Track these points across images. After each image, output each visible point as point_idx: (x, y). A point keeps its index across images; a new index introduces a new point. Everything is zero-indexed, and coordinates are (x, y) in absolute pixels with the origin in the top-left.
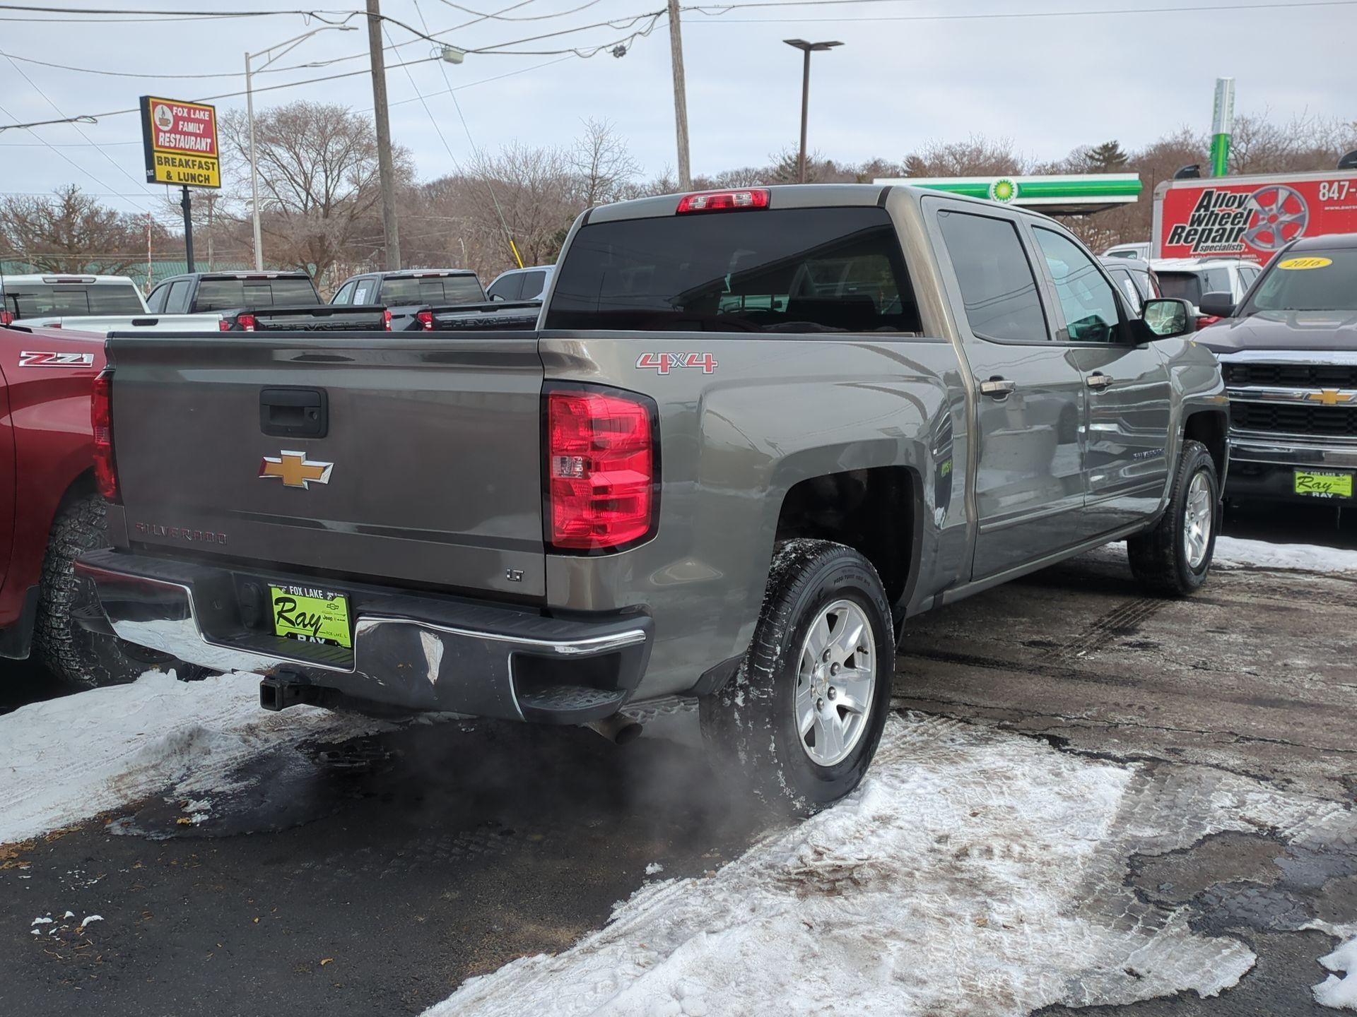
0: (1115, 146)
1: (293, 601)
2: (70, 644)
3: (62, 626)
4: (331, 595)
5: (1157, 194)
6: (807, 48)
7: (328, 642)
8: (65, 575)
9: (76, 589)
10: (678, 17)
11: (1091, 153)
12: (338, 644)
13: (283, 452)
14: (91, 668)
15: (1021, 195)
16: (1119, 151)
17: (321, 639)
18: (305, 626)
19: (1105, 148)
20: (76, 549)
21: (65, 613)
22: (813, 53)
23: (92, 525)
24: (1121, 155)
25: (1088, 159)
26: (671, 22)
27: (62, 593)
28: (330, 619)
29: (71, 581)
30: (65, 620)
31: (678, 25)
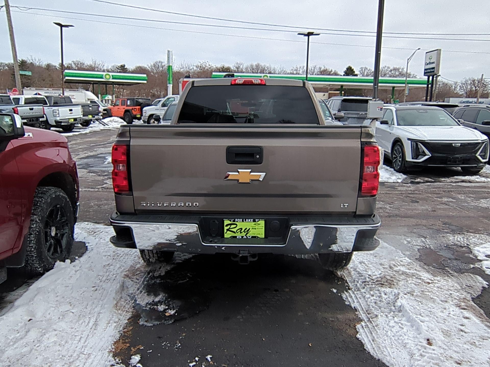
0: (124, 66)
1: (236, 225)
2: (36, 257)
3: (33, 250)
4: (257, 220)
5: (180, 82)
6: (61, 26)
7: (253, 237)
8: (32, 228)
9: (37, 233)
10: (9, 9)
11: (117, 67)
12: (258, 237)
13: (239, 170)
14: (42, 265)
15: (113, 79)
16: (125, 67)
17: (249, 236)
18: (241, 233)
19: (122, 66)
20: (35, 216)
21: (34, 244)
22: (63, 28)
23: (38, 205)
24: (126, 69)
25: (117, 69)
26: (7, 10)
27: (32, 236)
28: (255, 229)
29: (35, 230)
30: (34, 247)
31: (9, 12)
